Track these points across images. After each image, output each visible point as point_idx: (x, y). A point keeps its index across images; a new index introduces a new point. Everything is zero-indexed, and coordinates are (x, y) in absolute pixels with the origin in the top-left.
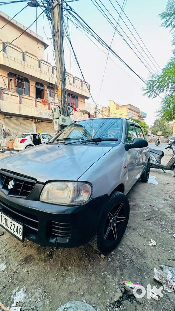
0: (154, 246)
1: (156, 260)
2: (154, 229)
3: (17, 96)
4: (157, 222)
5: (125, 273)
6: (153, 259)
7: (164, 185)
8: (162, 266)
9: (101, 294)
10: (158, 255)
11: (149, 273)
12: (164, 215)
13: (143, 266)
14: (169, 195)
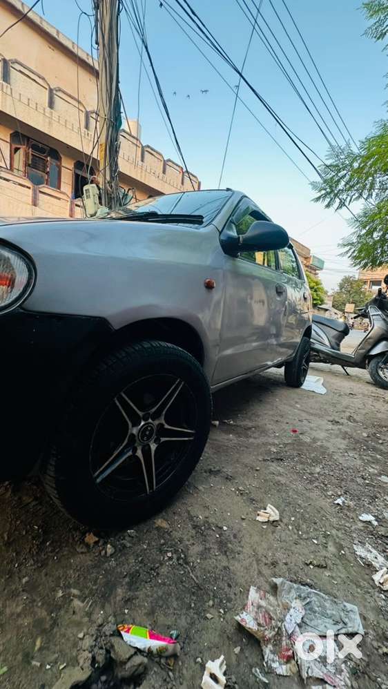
0: (274, 523)
1: (266, 564)
2: (288, 482)
3: (27, 187)
4: (299, 467)
5: (141, 596)
6: (258, 561)
7: (340, 396)
8: (278, 581)
9: (10, 669)
10: (276, 550)
11: (229, 600)
12: (323, 453)
13: (216, 579)
14: (348, 414)
